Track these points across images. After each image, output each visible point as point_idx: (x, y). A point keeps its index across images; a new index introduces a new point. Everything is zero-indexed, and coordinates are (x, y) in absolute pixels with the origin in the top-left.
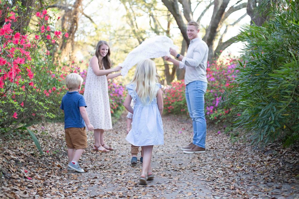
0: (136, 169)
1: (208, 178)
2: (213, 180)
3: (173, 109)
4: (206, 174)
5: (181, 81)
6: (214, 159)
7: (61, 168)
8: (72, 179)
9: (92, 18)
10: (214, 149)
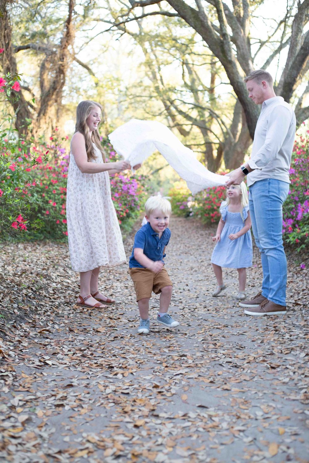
10: (302, 306)
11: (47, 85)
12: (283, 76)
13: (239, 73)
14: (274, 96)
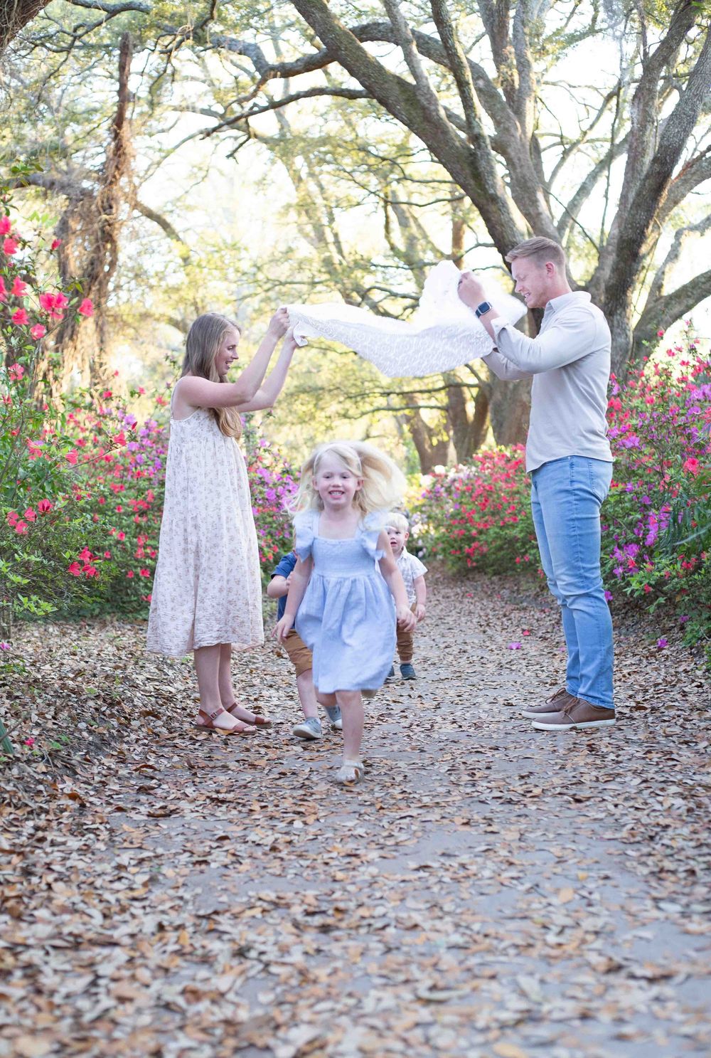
0: (360, 798)
1: (633, 829)
2: (652, 838)
3: (484, 556)
4: (623, 815)
5: (511, 447)
6: (649, 752)
7: (83, 806)
8: (126, 845)
9: (168, 219)
10: (648, 711)
11: (75, 267)
12: (616, 225)
13: (514, 225)
14: (567, 292)
